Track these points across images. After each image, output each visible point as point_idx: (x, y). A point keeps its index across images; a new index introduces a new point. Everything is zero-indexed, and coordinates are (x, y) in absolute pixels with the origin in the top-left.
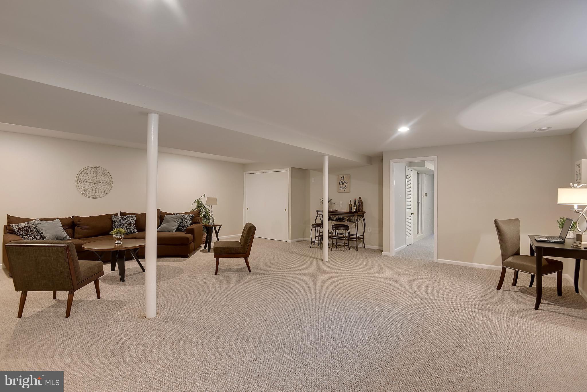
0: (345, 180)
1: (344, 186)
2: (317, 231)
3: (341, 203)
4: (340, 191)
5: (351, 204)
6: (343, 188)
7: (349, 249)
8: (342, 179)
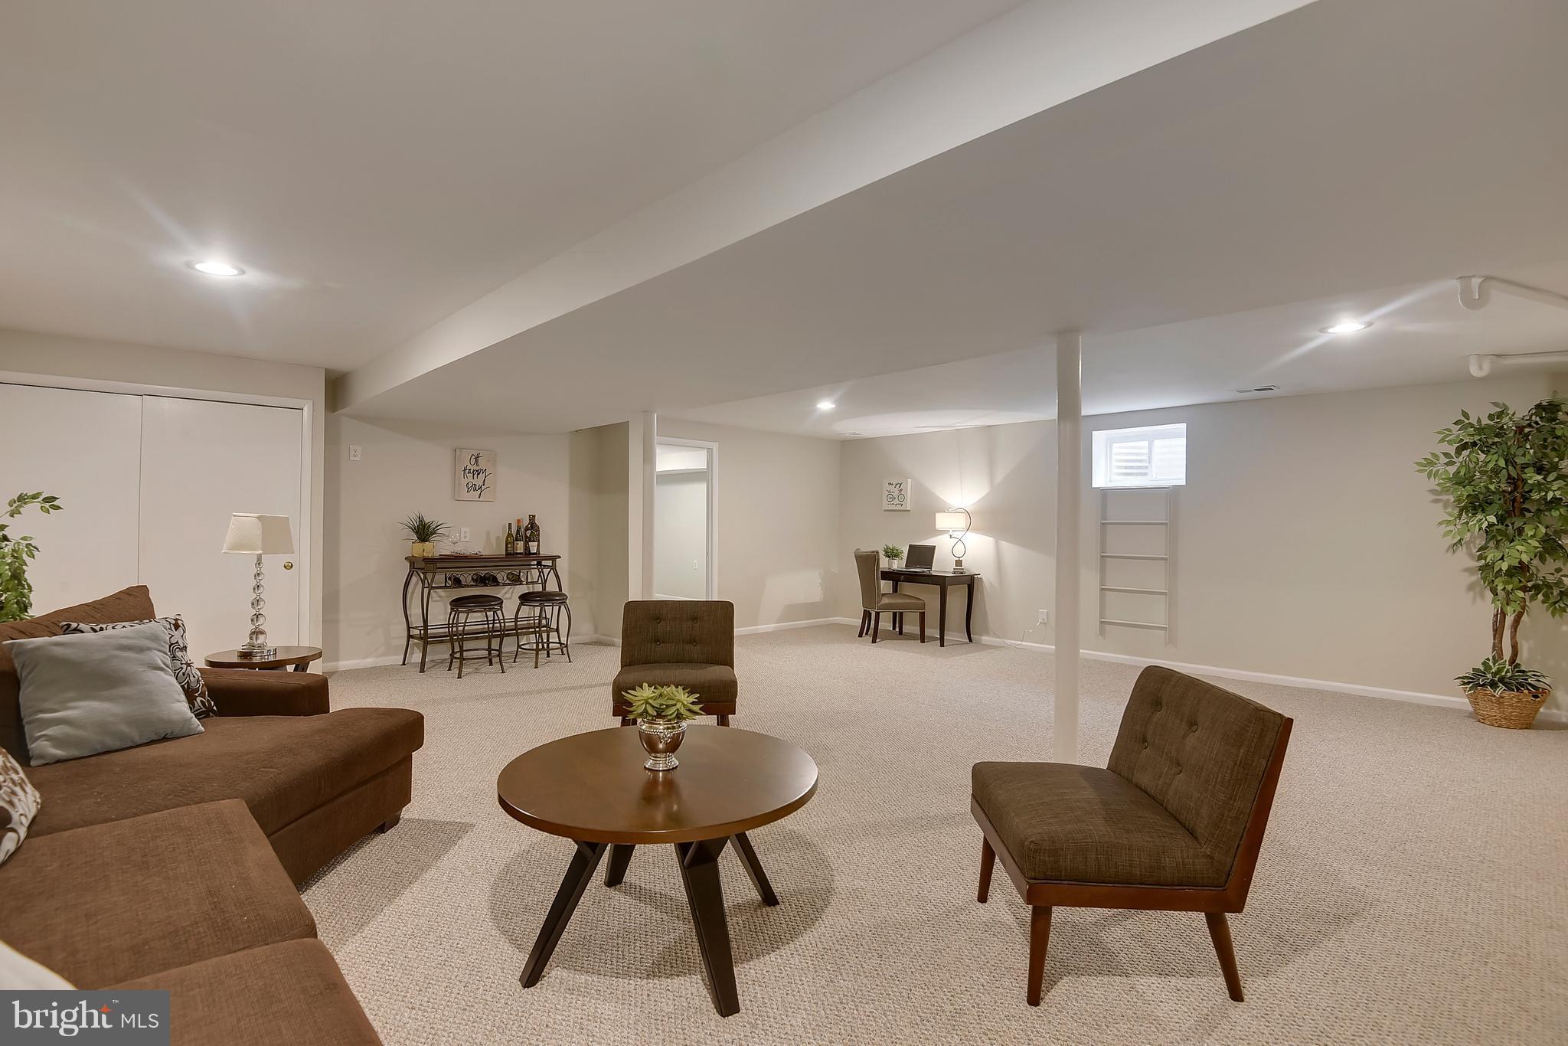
0: (483, 464)
1: (478, 481)
2: (452, 616)
3: (465, 533)
4: (465, 495)
5: (510, 535)
6: (474, 488)
7: (537, 662)
8: (473, 461)
